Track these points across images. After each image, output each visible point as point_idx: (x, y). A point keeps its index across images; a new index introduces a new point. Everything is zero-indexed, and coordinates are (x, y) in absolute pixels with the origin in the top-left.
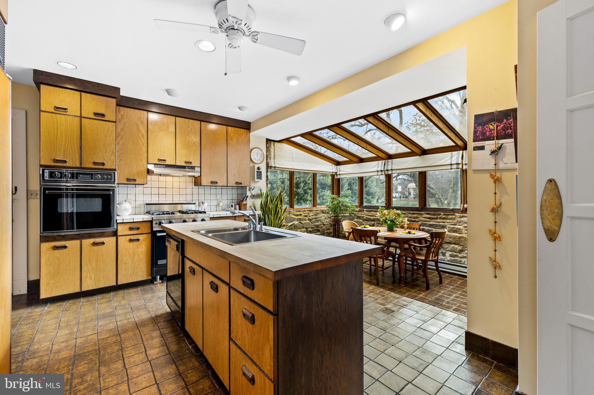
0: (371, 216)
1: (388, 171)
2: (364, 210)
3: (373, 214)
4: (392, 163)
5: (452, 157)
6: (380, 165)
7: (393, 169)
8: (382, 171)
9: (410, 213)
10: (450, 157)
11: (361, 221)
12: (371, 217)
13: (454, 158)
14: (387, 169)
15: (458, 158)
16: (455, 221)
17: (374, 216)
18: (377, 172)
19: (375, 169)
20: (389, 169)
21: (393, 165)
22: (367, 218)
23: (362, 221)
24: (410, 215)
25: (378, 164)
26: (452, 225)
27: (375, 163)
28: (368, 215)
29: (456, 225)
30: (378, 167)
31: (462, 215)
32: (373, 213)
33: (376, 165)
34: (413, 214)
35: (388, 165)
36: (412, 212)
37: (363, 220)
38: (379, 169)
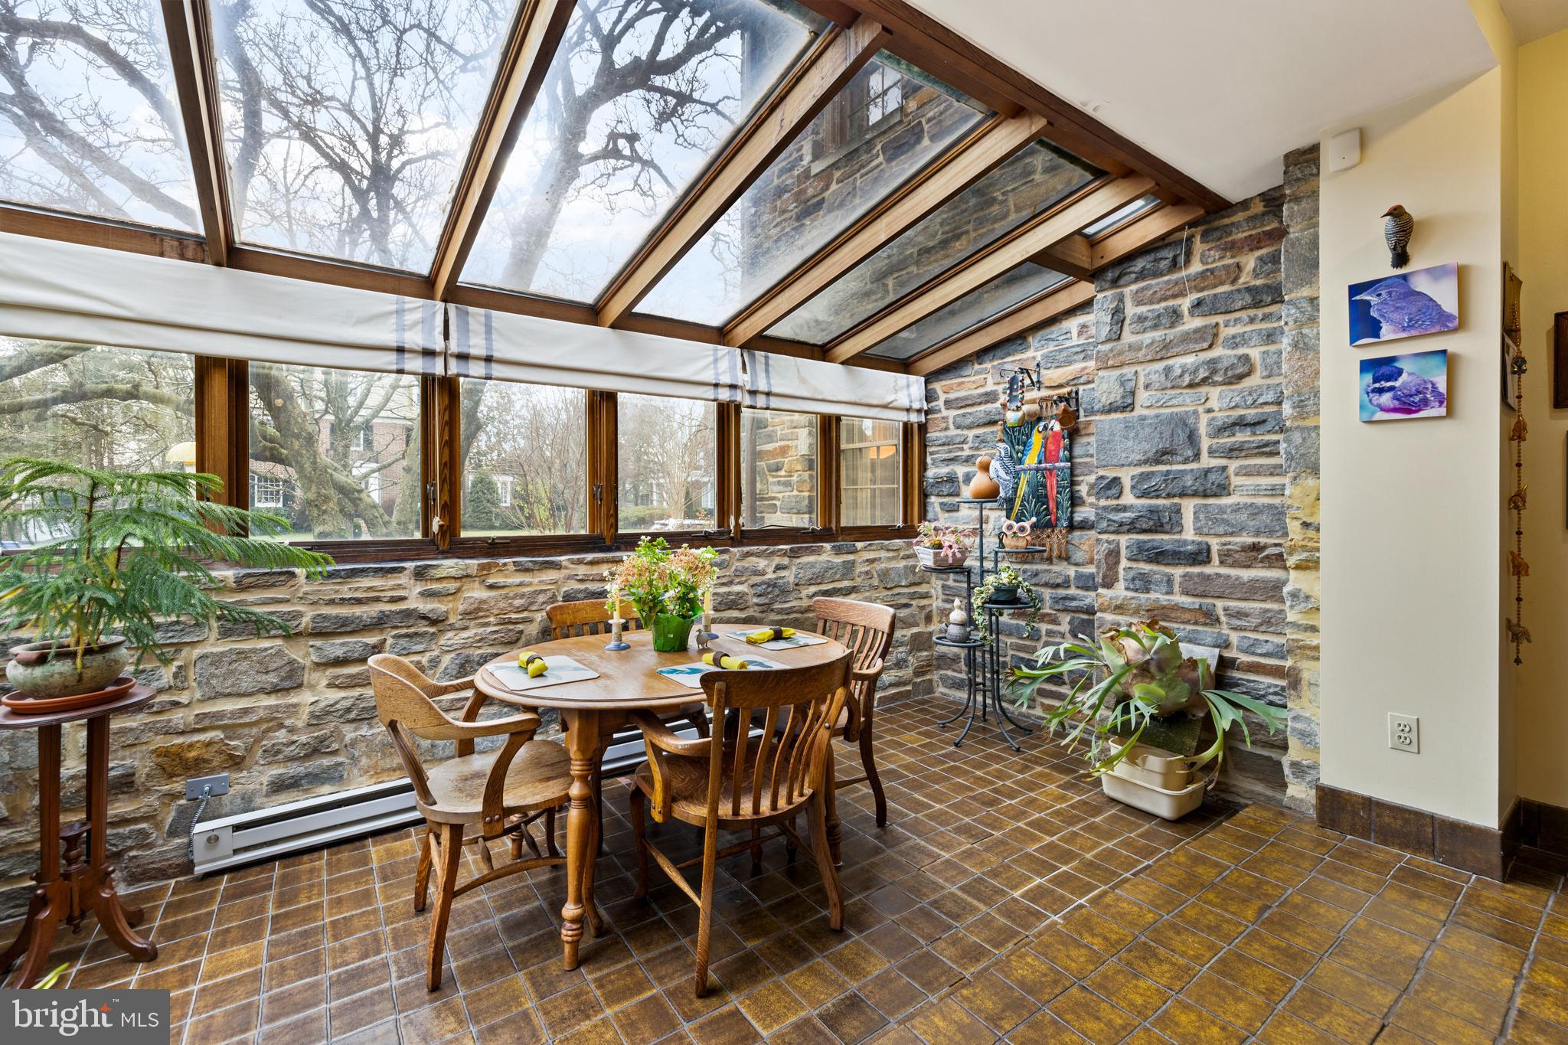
0: (359, 601)
1: (462, 363)
2: (293, 575)
3: (370, 589)
4: (489, 329)
5: (716, 361)
6: (410, 318)
7: (496, 355)
8: (429, 353)
9: (580, 562)
10: (711, 359)
11: (266, 644)
12: (358, 611)
13: (724, 365)
14: (464, 350)
15: (732, 368)
16: (730, 572)
17: (377, 599)
18: (392, 357)
19: (390, 338)
20: (473, 352)
21: (494, 336)
22: (326, 618)
23: (279, 642)
24: (582, 570)
25: (400, 312)
26: (723, 584)
27: (386, 301)
28: (332, 602)
29: (731, 583)
30: (401, 328)
31: (746, 549)
32: (366, 582)
33: (390, 313)
34: (592, 563)
35: (465, 329)
36: (590, 557)
37: (287, 637)
38: (415, 339)
